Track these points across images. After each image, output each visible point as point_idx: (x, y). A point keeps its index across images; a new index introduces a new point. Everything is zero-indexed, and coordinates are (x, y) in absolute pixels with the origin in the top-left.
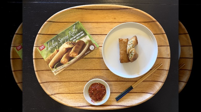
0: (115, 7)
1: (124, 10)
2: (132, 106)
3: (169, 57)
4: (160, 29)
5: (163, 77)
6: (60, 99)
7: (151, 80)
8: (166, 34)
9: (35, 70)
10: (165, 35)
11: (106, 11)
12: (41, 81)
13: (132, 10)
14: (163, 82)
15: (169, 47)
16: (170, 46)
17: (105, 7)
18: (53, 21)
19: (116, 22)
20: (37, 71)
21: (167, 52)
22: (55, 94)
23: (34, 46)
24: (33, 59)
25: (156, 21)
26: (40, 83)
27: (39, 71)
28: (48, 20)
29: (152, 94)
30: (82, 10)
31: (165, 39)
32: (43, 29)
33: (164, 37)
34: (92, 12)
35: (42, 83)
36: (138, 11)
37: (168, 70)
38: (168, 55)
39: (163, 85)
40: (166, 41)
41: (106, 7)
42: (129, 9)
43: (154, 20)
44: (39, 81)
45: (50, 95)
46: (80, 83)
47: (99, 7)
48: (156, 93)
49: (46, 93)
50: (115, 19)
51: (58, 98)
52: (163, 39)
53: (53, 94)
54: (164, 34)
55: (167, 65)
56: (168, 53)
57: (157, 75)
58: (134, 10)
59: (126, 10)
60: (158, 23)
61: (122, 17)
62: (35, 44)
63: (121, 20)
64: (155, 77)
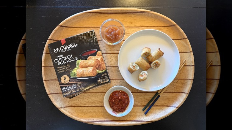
0: (132, 10)
1: (142, 13)
2: (153, 121)
3: (194, 64)
5: (188, 88)
6: (70, 112)
7: (173, 92)
8: (188, 38)
10: (188, 40)
11: (121, 15)
16: (193, 52)
18: (65, 26)
19: (133, 27)
20: (45, 80)
21: (190, 59)
22: (64, 107)
23: (44, 52)
24: (41, 67)
25: (177, 25)
26: (49, 94)
27: (48, 80)
28: (59, 25)
29: (175, 107)
30: (96, 14)
31: (187, 45)
32: (54, 34)
33: (186, 42)
34: (107, 16)
36: (157, 15)
37: (192, 79)
38: (192, 62)
39: (187, 96)
40: (189, 46)
41: (122, 10)
42: (147, 12)
43: (175, 24)
44: (48, 92)
45: (59, 108)
47: (114, 10)
48: (180, 106)
49: (55, 105)
50: (131, 23)
52: (185, 44)
54: (186, 38)
55: (191, 73)
56: (192, 60)
57: (180, 85)
58: (152, 13)
59: (143, 13)
60: (178, 27)
61: (140, 21)
62: (44, 51)
63: (138, 25)
64: (178, 87)
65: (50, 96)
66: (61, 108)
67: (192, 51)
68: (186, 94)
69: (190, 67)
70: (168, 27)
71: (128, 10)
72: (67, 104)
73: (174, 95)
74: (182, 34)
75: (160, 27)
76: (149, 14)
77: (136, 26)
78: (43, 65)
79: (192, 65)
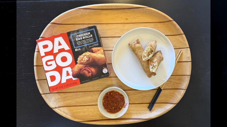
0: (127, 6)
1: (137, 9)
3: (190, 60)
4: (178, 30)
5: (185, 84)
6: (65, 112)
7: (171, 88)
8: (185, 34)
9: (36, 78)
10: (184, 36)
11: (116, 11)
12: (43, 91)
13: (146, 9)
14: (185, 89)
15: (189, 49)
17: (115, 6)
18: (57, 23)
19: (128, 23)
20: (38, 80)
21: (187, 54)
22: (59, 107)
23: (36, 51)
24: (34, 66)
26: (42, 94)
27: (41, 80)
28: (51, 22)
29: (173, 104)
30: (90, 10)
31: (184, 40)
32: (46, 32)
33: (183, 38)
34: (101, 12)
35: (44, 94)
36: (152, 10)
37: (189, 75)
38: (188, 58)
39: (185, 92)
40: (185, 42)
41: (117, 6)
42: (142, 8)
43: (171, 20)
44: (41, 92)
45: (53, 108)
46: (88, 94)
47: (108, 6)
48: (177, 103)
49: (49, 105)
50: (127, 19)
51: (63, 112)
52: (182, 40)
53: (57, 106)
54: (183, 34)
55: (187, 69)
56: (188, 56)
57: (177, 82)
58: (148, 9)
59: (139, 9)
60: (174, 22)
61: (135, 17)
62: (36, 49)
63: (133, 21)
64: (175, 84)
65: (43, 96)
66: (56, 108)
67: (189, 47)
68: (183, 90)
69: (186, 63)
70: (164, 23)
71: (123, 6)
72: (62, 104)
73: (172, 91)
74: (178, 29)
75: (156, 22)
76: (145, 10)
77: (132, 22)
78: (35, 64)
79: (189, 61)
